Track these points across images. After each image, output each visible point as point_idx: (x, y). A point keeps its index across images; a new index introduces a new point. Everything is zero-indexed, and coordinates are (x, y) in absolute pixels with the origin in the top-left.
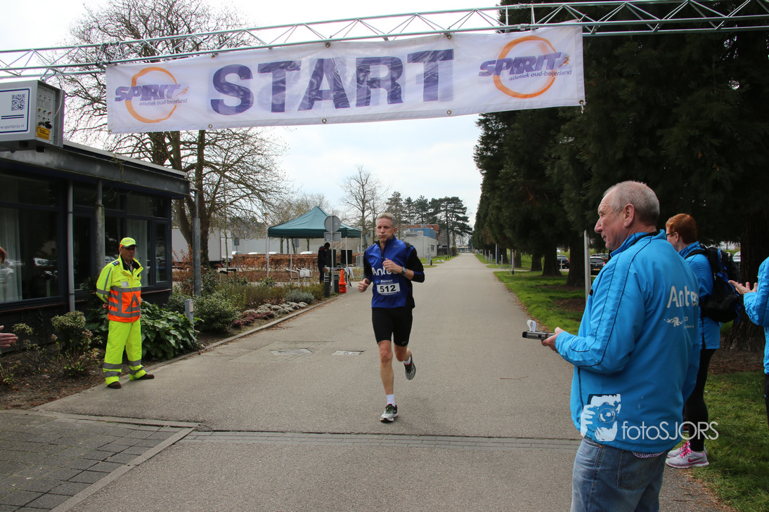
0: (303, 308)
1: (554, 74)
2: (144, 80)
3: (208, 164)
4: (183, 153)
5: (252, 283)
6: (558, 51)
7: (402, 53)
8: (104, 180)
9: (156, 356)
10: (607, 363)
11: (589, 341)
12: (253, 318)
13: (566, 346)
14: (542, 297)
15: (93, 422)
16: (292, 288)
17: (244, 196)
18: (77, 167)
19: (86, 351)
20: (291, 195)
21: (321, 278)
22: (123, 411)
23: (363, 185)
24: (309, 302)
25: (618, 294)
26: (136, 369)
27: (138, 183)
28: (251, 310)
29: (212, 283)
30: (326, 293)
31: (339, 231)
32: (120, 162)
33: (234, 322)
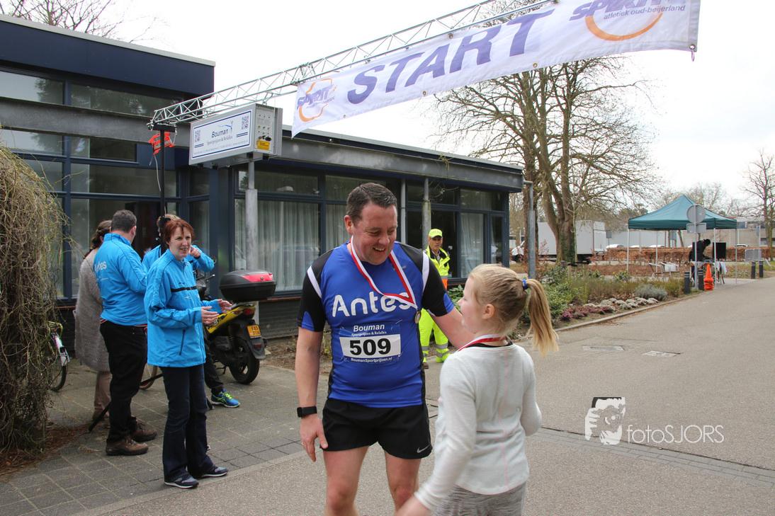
0: (651, 304)
3: (574, 156)
4: (550, 148)
5: (606, 277)
8: (431, 179)
12: (588, 312)
16: (645, 282)
18: (404, 167)
23: (765, 170)
24: (660, 298)
26: (443, 353)
27: (466, 179)
28: (590, 305)
29: (562, 275)
30: (687, 289)
31: (703, 222)
32: (447, 160)
33: (561, 314)
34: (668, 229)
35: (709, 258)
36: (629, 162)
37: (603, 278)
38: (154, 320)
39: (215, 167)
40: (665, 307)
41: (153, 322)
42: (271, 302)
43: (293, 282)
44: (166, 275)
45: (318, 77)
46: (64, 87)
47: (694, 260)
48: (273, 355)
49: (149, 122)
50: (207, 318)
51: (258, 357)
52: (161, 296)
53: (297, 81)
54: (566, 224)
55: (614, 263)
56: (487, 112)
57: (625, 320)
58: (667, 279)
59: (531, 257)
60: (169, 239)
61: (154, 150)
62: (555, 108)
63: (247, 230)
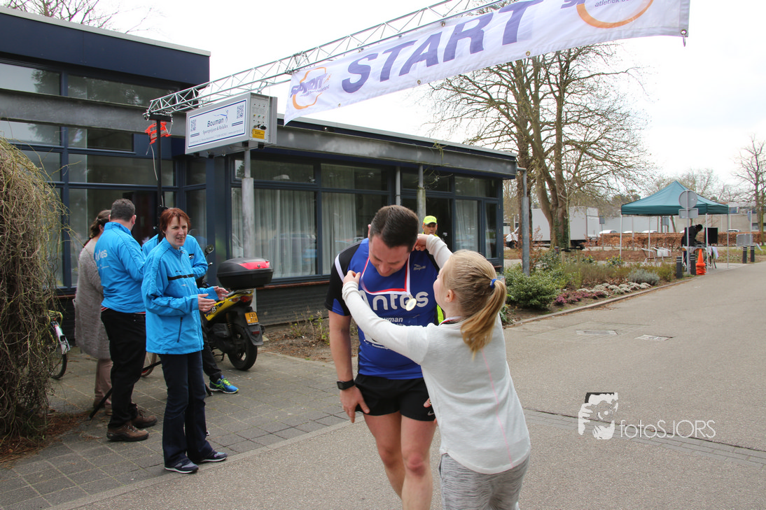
0: (643, 289)
3: (567, 143)
8: (425, 166)
12: (581, 297)
16: (638, 267)
18: (399, 155)
23: (756, 156)
24: (652, 283)
27: (460, 166)
28: (584, 290)
29: (556, 261)
30: (679, 274)
31: (695, 207)
32: (441, 148)
33: (555, 299)
34: (661, 215)
35: (701, 244)
36: (621, 148)
37: (596, 263)
38: (151, 308)
39: (211, 156)
40: (657, 291)
41: (151, 310)
42: (268, 289)
43: (290, 269)
44: (162, 263)
45: (312, 66)
46: (60, 77)
47: (686, 245)
48: (270, 341)
49: (145, 112)
50: (204, 305)
51: (255, 344)
52: (158, 284)
53: (291, 70)
54: (560, 211)
55: (607, 249)
56: (481, 100)
57: (618, 305)
58: (660, 264)
59: (525, 243)
60: (165, 228)
61: (150, 140)
62: (548, 96)
63: (243, 219)
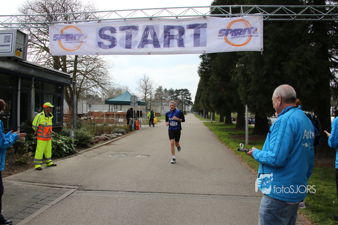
0: (120, 136)
1: (251, 36)
2: (67, 32)
3: (79, 71)
4: (67, 66)
5: (98, 124)
6: (252, 27)
7: (184, 24)
8: (35, 76)
9: (57, 156)
10: (277, 163)
11: (269, 153)
12: (99, 140)
13: (258, 155)
14: (225, 133)
15: (30, 185)
16: (115, 127)
17: (94, 86)
18: (23, 70)
19: (26, 153)
20: (115, 86)
21: (128, 123)
22: (44, 180)
23: (146, 83)
24: (123, 133)
25: (282, 132)
26: (49, 162)
27: (50, 78)
28: (98, 136)
30: (131, 130)
31: (137, 102)
32: (42, 69)
40: (126, 137)
55: (92, 118)
57: (115, 143)
59: (74, 116)
